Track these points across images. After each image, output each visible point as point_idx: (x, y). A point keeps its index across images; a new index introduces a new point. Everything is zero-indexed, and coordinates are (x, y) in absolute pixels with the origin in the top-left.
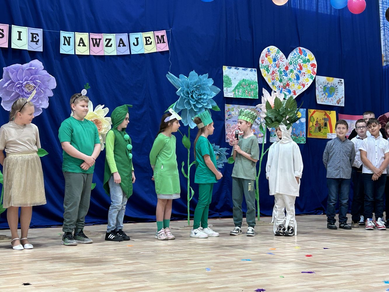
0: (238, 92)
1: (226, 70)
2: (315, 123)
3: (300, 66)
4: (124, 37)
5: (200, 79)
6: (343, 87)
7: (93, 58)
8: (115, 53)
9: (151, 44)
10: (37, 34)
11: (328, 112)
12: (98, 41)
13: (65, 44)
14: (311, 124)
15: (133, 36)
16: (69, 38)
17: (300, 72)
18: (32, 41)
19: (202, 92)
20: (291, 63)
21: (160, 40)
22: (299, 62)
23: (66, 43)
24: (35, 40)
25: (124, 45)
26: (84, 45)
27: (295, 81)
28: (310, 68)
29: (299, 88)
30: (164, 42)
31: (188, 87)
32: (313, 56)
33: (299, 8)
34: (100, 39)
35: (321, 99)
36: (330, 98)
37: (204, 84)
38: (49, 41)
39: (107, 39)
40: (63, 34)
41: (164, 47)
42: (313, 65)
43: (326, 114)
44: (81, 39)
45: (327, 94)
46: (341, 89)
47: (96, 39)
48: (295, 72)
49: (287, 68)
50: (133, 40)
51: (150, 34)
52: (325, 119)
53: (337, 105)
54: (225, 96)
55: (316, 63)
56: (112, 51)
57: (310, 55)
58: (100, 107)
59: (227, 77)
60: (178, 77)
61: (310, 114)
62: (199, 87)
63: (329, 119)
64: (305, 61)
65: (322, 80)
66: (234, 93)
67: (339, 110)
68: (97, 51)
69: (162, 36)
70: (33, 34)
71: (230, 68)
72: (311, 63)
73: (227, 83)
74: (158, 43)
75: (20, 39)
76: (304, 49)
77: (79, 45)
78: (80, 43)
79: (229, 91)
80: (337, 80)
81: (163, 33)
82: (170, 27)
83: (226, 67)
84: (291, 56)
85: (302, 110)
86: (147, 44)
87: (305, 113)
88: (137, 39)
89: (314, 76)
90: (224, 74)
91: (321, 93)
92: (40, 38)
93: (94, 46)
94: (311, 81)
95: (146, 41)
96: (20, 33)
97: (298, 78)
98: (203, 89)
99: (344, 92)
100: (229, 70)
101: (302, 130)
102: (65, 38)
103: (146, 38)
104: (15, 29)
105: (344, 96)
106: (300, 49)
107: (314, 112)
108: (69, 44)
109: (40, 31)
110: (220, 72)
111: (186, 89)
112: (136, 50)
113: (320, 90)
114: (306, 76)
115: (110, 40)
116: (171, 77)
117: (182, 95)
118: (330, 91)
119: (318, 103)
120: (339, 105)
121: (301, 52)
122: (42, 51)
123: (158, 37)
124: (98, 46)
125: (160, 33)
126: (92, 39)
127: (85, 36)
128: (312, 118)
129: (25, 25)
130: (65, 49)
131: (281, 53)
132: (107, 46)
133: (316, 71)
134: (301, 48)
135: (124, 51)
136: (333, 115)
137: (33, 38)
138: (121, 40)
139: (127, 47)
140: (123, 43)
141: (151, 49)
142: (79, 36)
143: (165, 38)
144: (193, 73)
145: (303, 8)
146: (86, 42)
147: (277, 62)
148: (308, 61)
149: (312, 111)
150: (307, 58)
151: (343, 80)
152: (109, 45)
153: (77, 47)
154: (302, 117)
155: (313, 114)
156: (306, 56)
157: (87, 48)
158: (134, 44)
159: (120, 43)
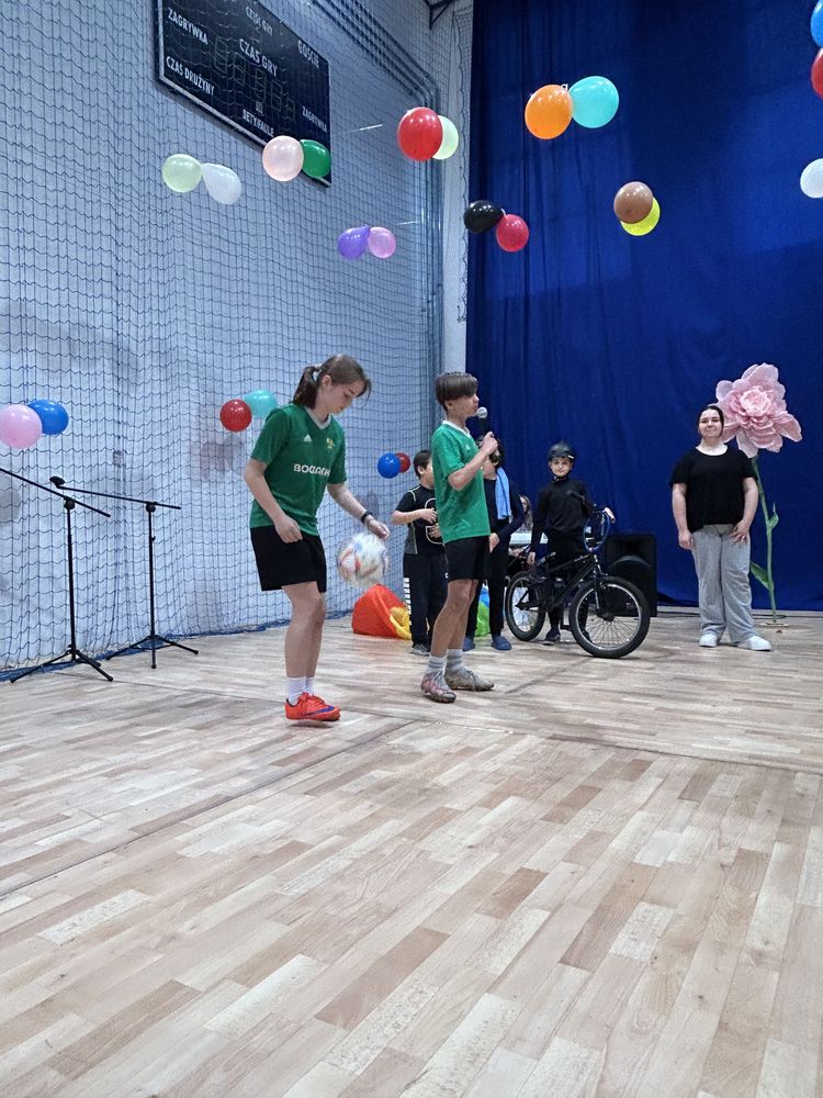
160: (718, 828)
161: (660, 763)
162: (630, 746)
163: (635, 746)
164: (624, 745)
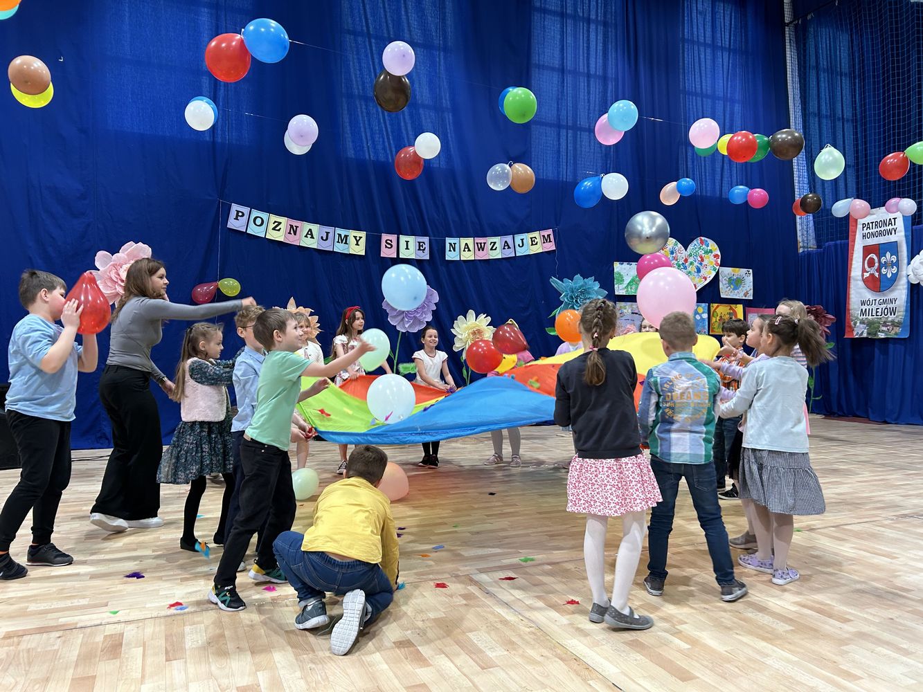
0: (631, 288)
1: (617, 266)
2: (718, 318)
3: (701, 257)
4: (509, 239)
5: (585, 283)
6: (751, 278)
7: (478, 262)
8: (499, 257)
9: (536, 244)
10: (424, 243)
11: (733, 306)
12: (483, 245)
13: (450, 251)
14: (714, 320)
15: (518, 238)
16: (455, 244)
17: (701, 264)
18: (419, 249)
19: (588, 296)
20: (690, 255)
21: (546, 239)
22: (700, 253)
23: (452, 249)
24: (421, 248)
25: (509, 248)
26: (469, 250)
27: (696, 274)
28: (712, 259)
29: (700, 282)
30: (550, 241)
31: (573, 292)
32: (716, 246)
33: (699, 194)
34: (485, 243)
35: (725, 292)
36: (736, 291)
37: (589, 288)
38: (435, 248)
39: (491, 243)
40: (449, 240)
41: (551, 246)
42: (716, 256)
43: (731, 308)
44: (466, 244)
45: (732, 287)
46: (749, 280)
47: (481, 244)
48: (696, 264)
49: (686, 260)
50: (518, 242)
51: (536, 234)
52: (730, 314)
53: (744, 298)
54: (617, 293)
55: (719, 254)
56: (496, 254)
57: (713, 246)
58: (482, 316)
59: (619, 273)
60: (563, 282)
61: (712, 309)
62: (585, 292)
63: (735, 313)
64: (706, 252)
65: (727, 271)
66: (626, 290)
67: (747, 304)
68: (482, 256)
69: (549, 236)
70: (419, 243)
71: (622, 264)
72: (713, 254)
73: (618, 280)
74: (544, 243)
75: (407, 248)
76: (706, 239)
77: (464, 251)
78: (465, 248)
79: (620, 288)
80: (744, 270)
81: (550, 232)
82: (557, 225)
83: (618, 263)
84: (690, 247)
85: (703, 305)
86: (532, 245)
87: (707, 308)
88: (522, 240)
89: (718, 268)
90: (615, 271)
91: (726, 286)
92: (427, 246)
93: (479, 250)
94: (714, 274)
95: (532, 241)
96: (407, 242)
97: (699, 271)
98: (589, 293)
99: (752, 283)
100: (621, 266)
101: (704, 327)
102: (450, 244)
103: (531, 238)
104: (403, 238)
105: (752, 288)
106: (701, 240)
107: (718, 307)
108: (454, 251)
109: (426, 240)
110: (611, 269)
111: (570, 294)
112: (521, 252)
113: (724, 282)
114: (709, 268)
115: (495, 243)
116: (555, 282)
117: (566, 300)
118: (736, 283)
119: (722, 296)
120: (746, 298)
121: (702, 242)
122: (428, 258)
123: (544, 236)
124: (483, 250)
125: (546, 233)
126: (477, 243)
127: (470, 241)
128: (715, 313)
129: (413, 233)
130: (450, 256)
131: (679, 245)
132: (491, 249)
133: (719, 262)
134: (703, 238)
135: (509, 253)
136: (739, 309)
137: (420, 246)
138: (506, 242)
139: (512, 249)
140: (508, 245)
141: (537, 249)
142: (464, 241)
143: (552, 237)
144: (578, 276)
145: (704, 194)
146: (471, 247)
147: (674, 255)
148: (711, 251)
149: (715, 305)
150: (709, 248)
151: (751, 270)
152: (494, 248)
153: (462, 253)
154: (703, 313)
155: (715, 309)
156: (708, 246)
157: (472, 252)
158: (519, 245)
159: (505, 246)
160: (210, 675)
161: (130, 632)
162: (92, 623)
163: (99, 622)
164: (89, 624)
